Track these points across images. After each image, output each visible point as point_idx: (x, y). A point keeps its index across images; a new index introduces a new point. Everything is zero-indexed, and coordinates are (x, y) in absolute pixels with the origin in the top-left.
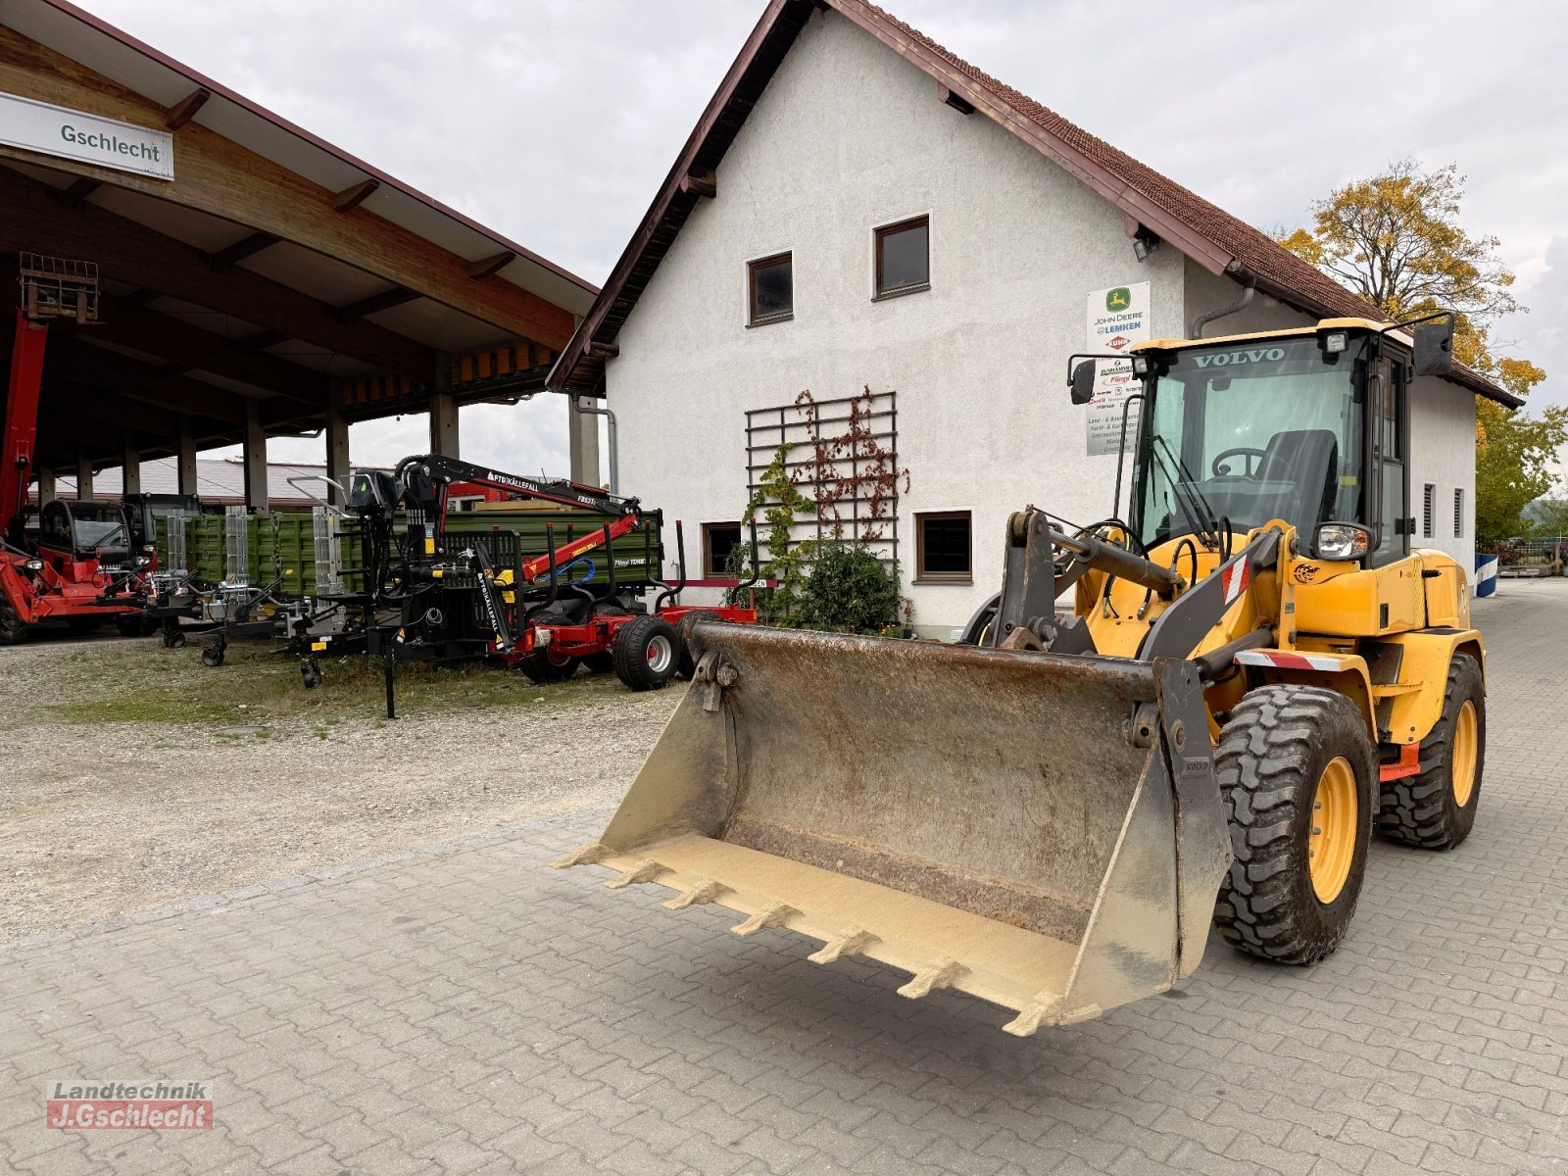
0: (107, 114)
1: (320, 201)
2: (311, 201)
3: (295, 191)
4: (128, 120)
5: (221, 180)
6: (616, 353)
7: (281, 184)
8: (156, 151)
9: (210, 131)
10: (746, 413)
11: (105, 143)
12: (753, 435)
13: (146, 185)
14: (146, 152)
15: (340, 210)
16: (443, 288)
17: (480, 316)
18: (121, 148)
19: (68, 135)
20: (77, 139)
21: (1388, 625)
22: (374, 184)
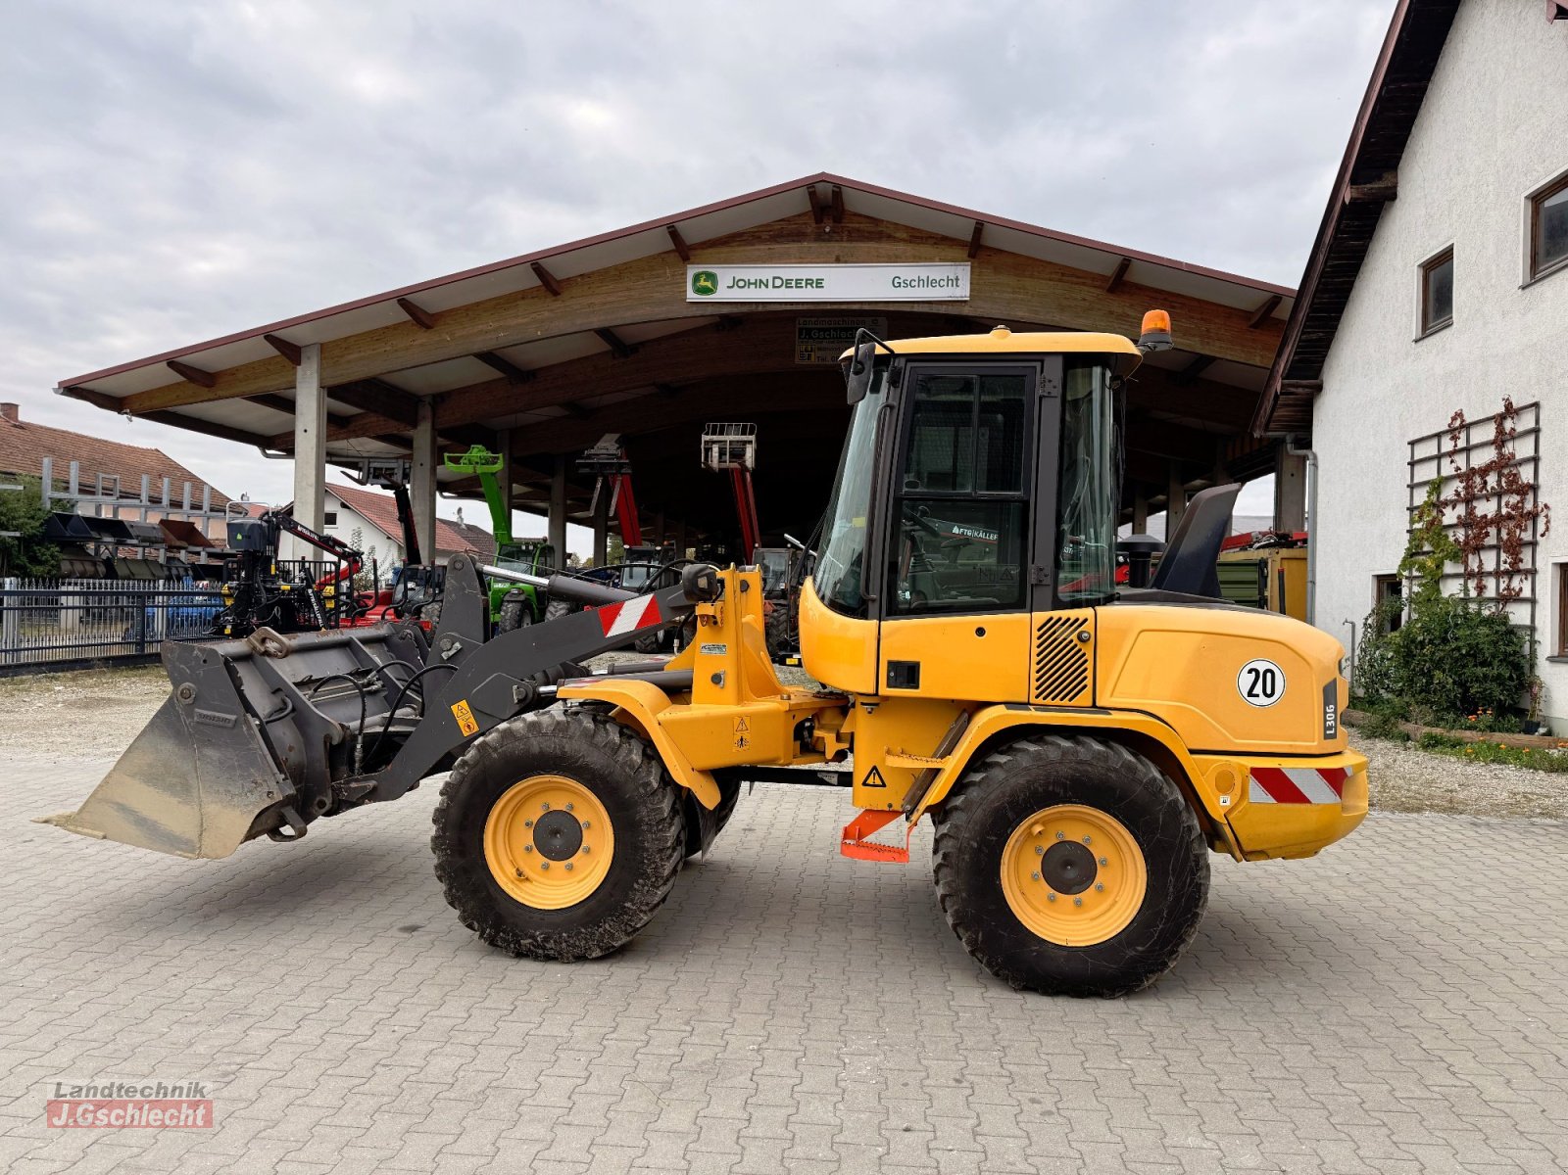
1: (1095, 287)
2: (1086, 288)
3: (1072, 283)
4: (941, 260)
5: (1009, 290)
6: (1319, 388)
7: (1060, 280)
8: (957, 279)
9: (1001, 251)
10: (1409, 443)
11: (921, 282)
12: (1417, 468)
13: (950, 308)
14: (950, 282)
15: (1111, 290)
16: (1218, 344)
17: (1259, 364)
18: (932, 283)
19: (896, 283)
20: (902, 284)
21: (917, 687)
22: (1126, 262)
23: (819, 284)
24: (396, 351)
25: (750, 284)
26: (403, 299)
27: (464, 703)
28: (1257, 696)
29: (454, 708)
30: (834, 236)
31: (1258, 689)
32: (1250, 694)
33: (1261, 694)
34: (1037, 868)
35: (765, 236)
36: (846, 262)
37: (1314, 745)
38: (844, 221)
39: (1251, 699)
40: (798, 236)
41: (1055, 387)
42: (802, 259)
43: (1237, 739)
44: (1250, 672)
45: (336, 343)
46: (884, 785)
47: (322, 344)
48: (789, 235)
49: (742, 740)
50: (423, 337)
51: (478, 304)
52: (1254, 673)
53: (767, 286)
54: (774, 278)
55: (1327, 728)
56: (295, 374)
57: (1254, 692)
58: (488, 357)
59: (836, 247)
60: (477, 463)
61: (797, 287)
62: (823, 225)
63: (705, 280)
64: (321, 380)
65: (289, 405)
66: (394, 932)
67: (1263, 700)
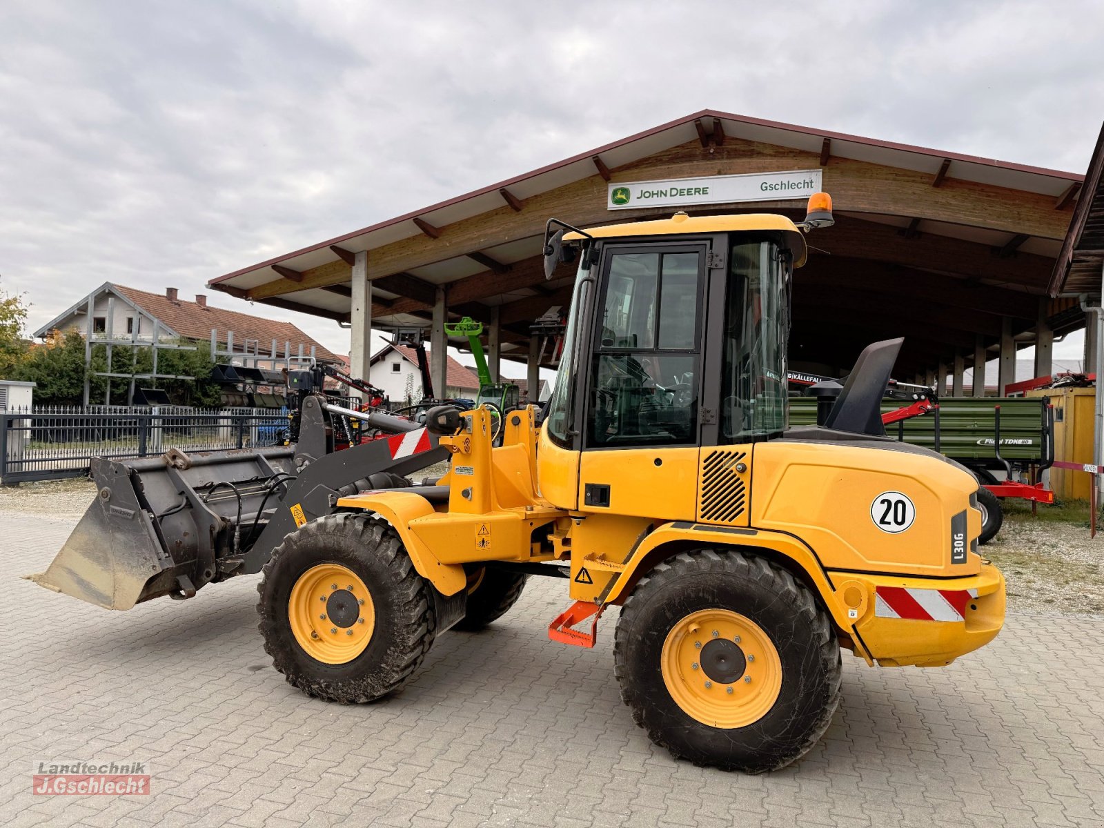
0: (787, 169)
1: (923, 183)
2: (915, 185)
4: (799, 169)
5: (854, 188)
7: (894, 180)
8: (811, 182)
9: (846, 160)
11: (783, 186)
14: (806, 184)
15: (936, 185)
17: (1054, 237)
18: (791, 186)
19: (764, 187)
20: (769, 188)
21: (608, 505)
22: (946, 163)
23: (705, 191)
24: (415, 254)
25: (653, 194)
26: (417, 219)
27: (298, 506)
28: (889, 523)
29: (292, 509)
30: (717, 155)
31: (890, 518)
32: (883, 521)
33: (893, 522)
34: (697, 660)
35: (665, 159)
36: (725, 174)
37: (941, 570)
38: (725, 144)
39: (883, 526)
40: (689, 157)
41: (721, 260)
42: (692, 174)
43: (869, 560)
44: (883, 502)
45: (376, 251)
46: (591, 582)
47: (368, 252)
48: (682, 157)
49: (483, 541)
50: (431, 244)
51: (467, 220)
52: (886, 503)
53: (665, 195)
54: (671, 189)
55: (953, 554)
56: (351, 272)
57: (886, 520)
58: (478, 256)
59: (718, 163)
60: (465, 329)
61: (688, 194)
62: (709, 148)
63: (621, 194)
64: (368, 275)
65: (346, 291)
66: (245, 671)
67: (894, 527)
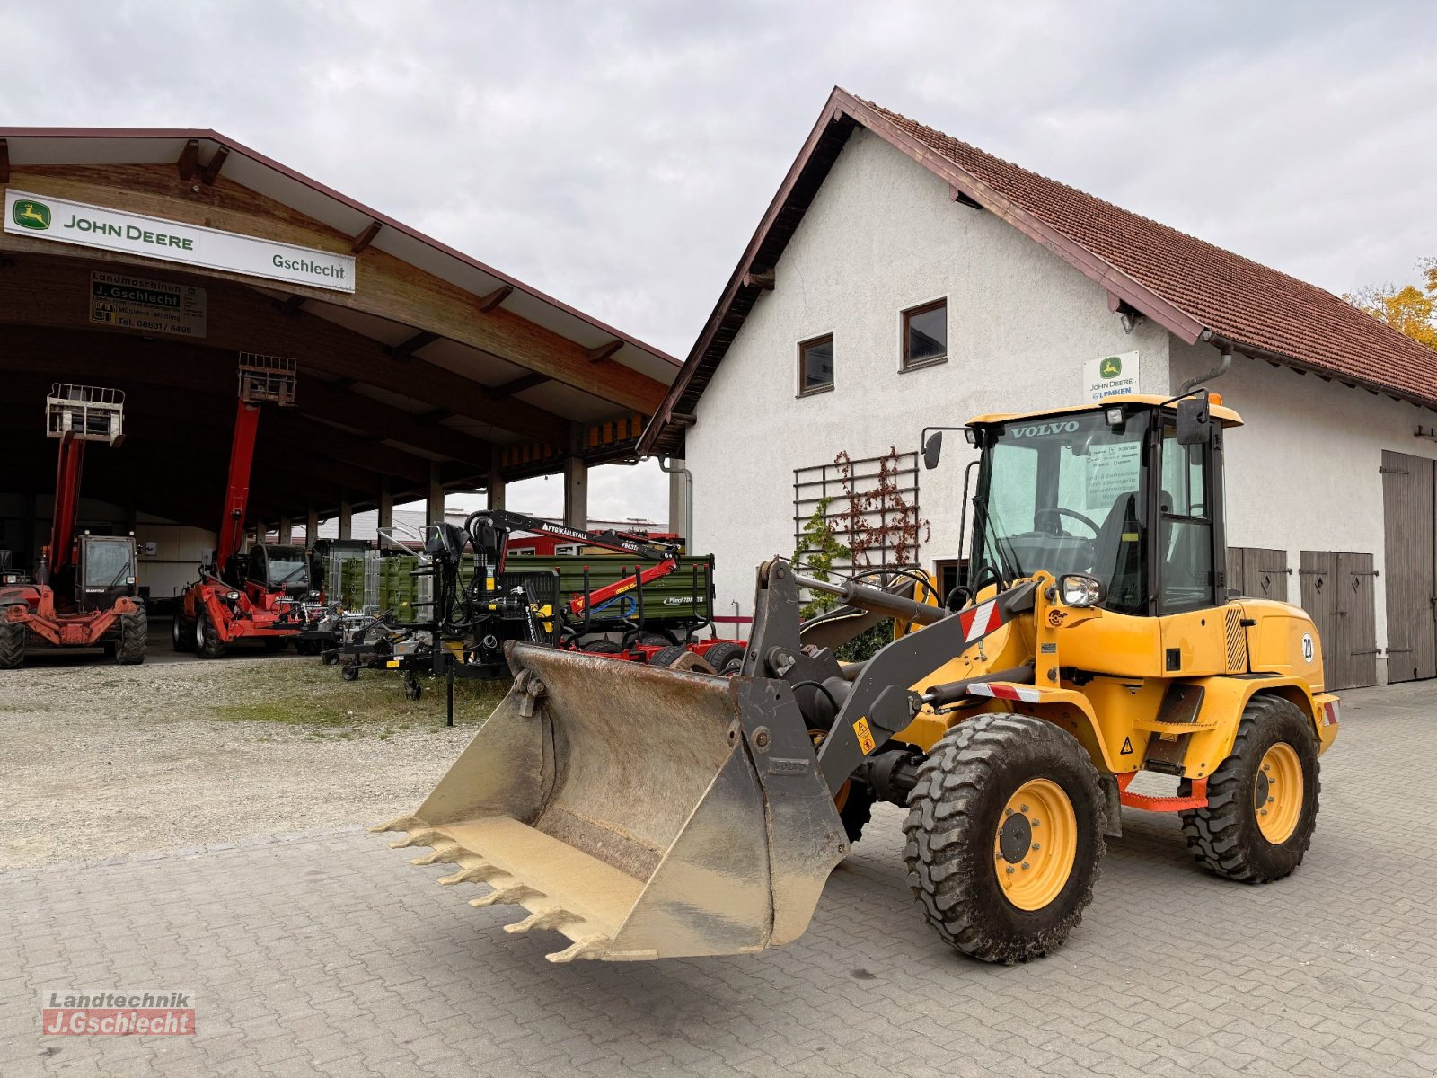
0: (308, 245)
1: (469, 304)
2: (461, 304)
3: (449, 297)
4: (323, 248)
5: (392, 291)
6: (693, 422)
7: (439, 292)
8: (342, 271)
9: (384, 253)
10: (794, 471)
11: (305, 266)
12: (800, 490)
13: (334, 297)
14: (335, 272)
15: (486, 310)
16: (567, 371)
17: (596, 393)
18: (316, 269)
19: (277, 261)
20: (284, 264)
21: (1178, 669)
22: (509, 289)
23: (187, 244)
25: (95, 227)
30: (203, 198)
35: (114, 177)
36: (217, 228)
38: (216, 184)
40: (161, 188)
42: (163, 213)
46: (1133, 751)
48: (146, 184)
53: (119, 234)
54: (129, 228)
59: (206, 210)
61: (158, 243)
62: (190, 182)
63: (32, 211)
